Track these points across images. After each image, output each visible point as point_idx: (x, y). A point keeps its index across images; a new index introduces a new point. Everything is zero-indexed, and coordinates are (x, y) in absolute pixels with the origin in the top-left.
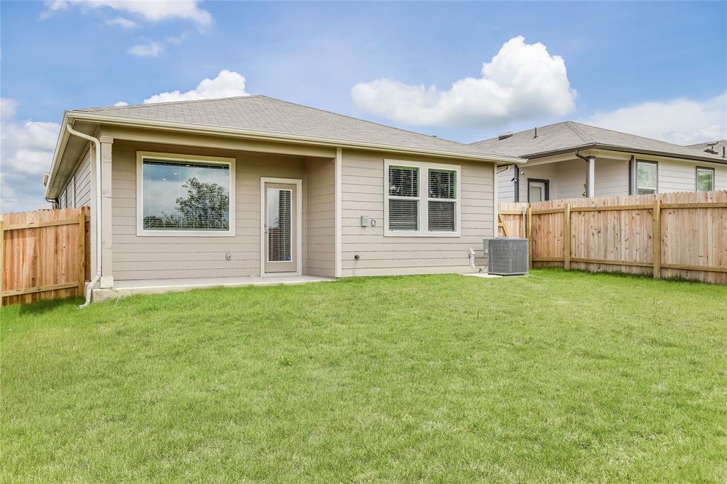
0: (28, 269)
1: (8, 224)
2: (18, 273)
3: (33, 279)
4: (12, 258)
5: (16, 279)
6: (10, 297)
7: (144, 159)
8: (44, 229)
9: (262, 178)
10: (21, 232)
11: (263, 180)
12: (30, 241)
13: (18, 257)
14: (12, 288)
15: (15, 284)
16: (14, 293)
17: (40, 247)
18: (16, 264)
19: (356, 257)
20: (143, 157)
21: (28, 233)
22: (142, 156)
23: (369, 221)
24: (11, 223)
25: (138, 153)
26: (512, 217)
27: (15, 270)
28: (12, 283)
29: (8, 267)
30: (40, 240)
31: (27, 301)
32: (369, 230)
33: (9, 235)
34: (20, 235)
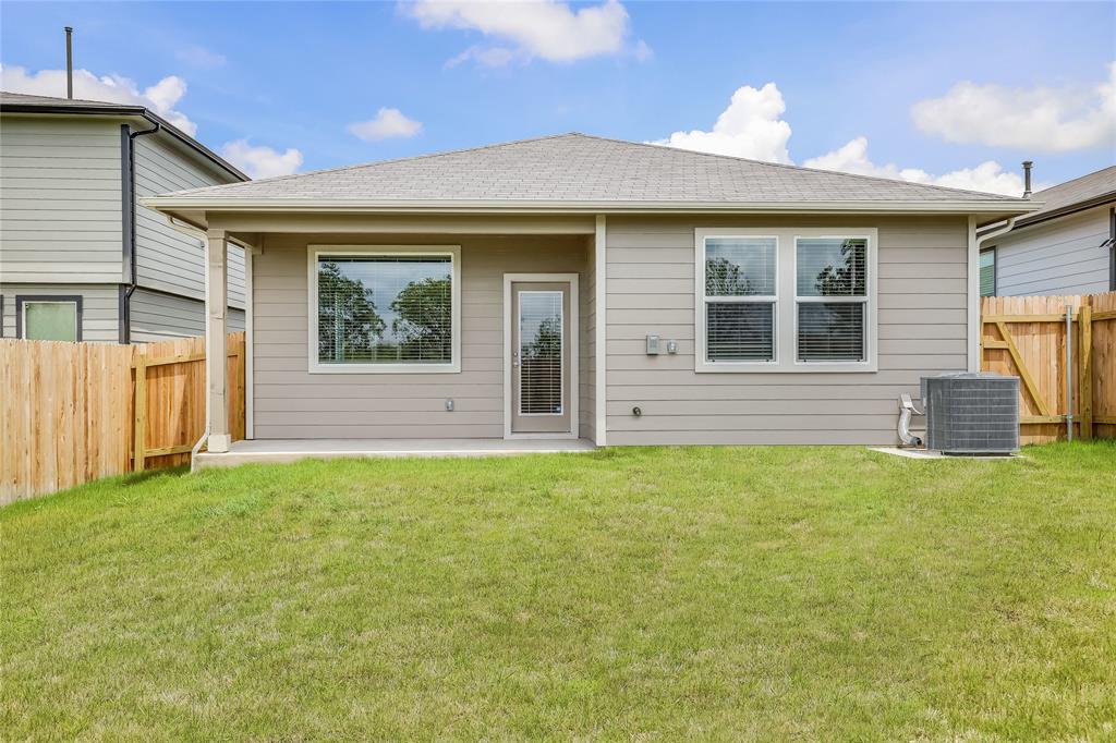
0: (176, 420)
1: (152, 358)
2: (165, 425)
3: (183, 434)
4: (158, 404)
5: (161, 433)
6: (155, 457)
7: (319, 257)
8: (196, 364)
9: (505, 275)
10: (166, 369)
11: (508, 278)
12: (178, 381)
13: (165, 404)
14: (157, 446)
15: (161, 440)
16: (158, 452)
17: (191, 390)
18: (162, 413)
19: (636, 412)
20: (317, 254)
21: (177, 369)
22: (315, 252)
23: (664, 343)
24: (155, 355)
25: (310, 248)
26: (1035, 329)
27: (162, 420)
28: (157, 439)
29: (152, 416)
30: (191, 380)
31: (175, 464)
32: (662, 362)
33: (153, 373)
34: (168, 372)
